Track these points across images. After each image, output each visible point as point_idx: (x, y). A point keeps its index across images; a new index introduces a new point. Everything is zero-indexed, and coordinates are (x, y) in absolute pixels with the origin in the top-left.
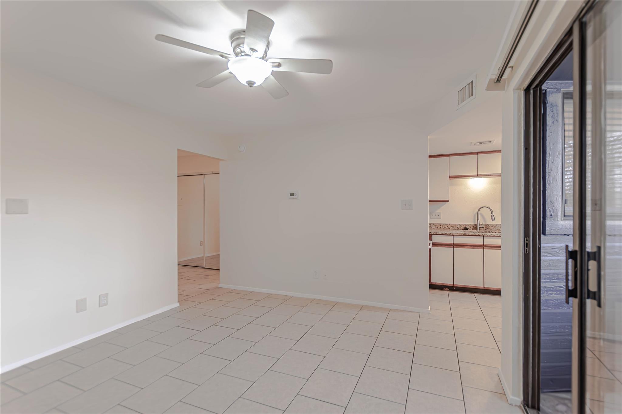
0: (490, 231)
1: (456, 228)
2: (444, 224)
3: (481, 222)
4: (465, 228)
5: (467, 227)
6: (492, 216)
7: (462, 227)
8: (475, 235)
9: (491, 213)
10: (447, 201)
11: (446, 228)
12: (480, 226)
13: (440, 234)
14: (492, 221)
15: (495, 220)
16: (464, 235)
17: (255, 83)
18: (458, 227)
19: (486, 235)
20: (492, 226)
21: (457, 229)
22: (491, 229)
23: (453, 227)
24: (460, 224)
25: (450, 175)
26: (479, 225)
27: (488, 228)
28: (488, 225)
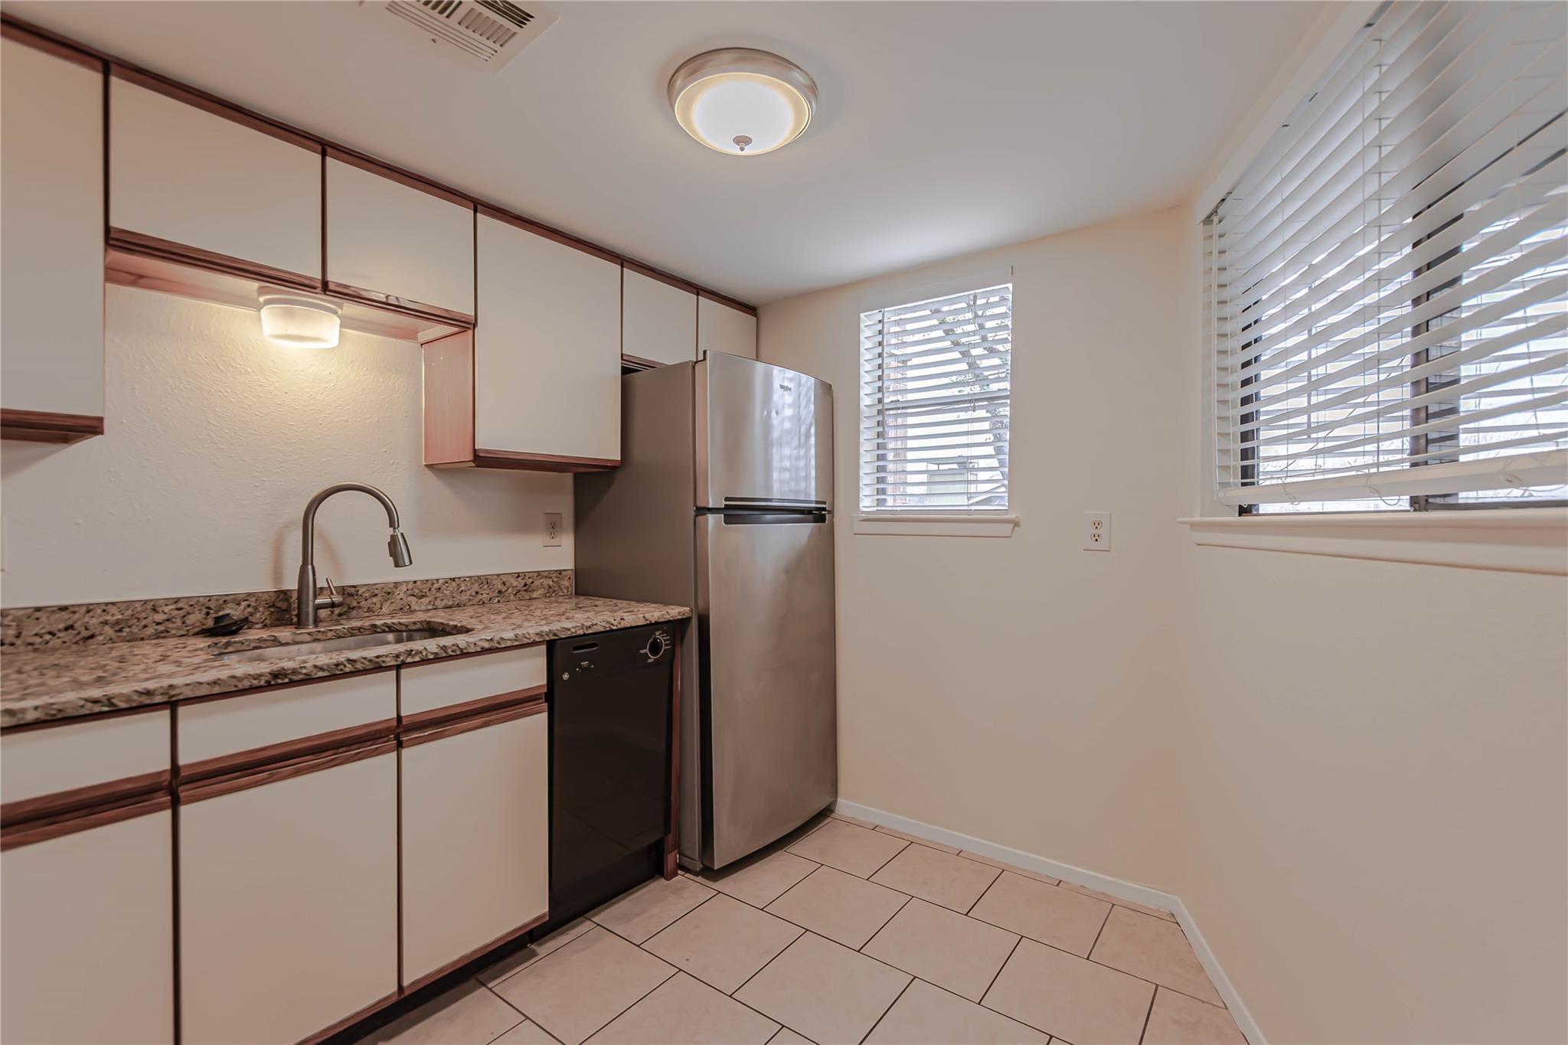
0: (378, 623)
1: (150, 631)
2: (38, 609)
3: (324, 574)
4: (217, 620)
5: (236, 613)
6: (393, 538)
7: (192, 619)
8: (349, 668)
9: (392, 524)
10: (91, 427)
11: (55, 642)
12: (318, 601)
13: (31, 716)
14: (397, 565)
15: (411, 563)
16: (269, 686)
18: (160, 617)
19: (417, 659)
20: (376, 595)
21: (158, 636)
22: (369, 610)
23: (119, 626)
24: (177, 601)
25: (113, 223)
26: (315, 597)
27: (355, 604)
28: (352, 590)
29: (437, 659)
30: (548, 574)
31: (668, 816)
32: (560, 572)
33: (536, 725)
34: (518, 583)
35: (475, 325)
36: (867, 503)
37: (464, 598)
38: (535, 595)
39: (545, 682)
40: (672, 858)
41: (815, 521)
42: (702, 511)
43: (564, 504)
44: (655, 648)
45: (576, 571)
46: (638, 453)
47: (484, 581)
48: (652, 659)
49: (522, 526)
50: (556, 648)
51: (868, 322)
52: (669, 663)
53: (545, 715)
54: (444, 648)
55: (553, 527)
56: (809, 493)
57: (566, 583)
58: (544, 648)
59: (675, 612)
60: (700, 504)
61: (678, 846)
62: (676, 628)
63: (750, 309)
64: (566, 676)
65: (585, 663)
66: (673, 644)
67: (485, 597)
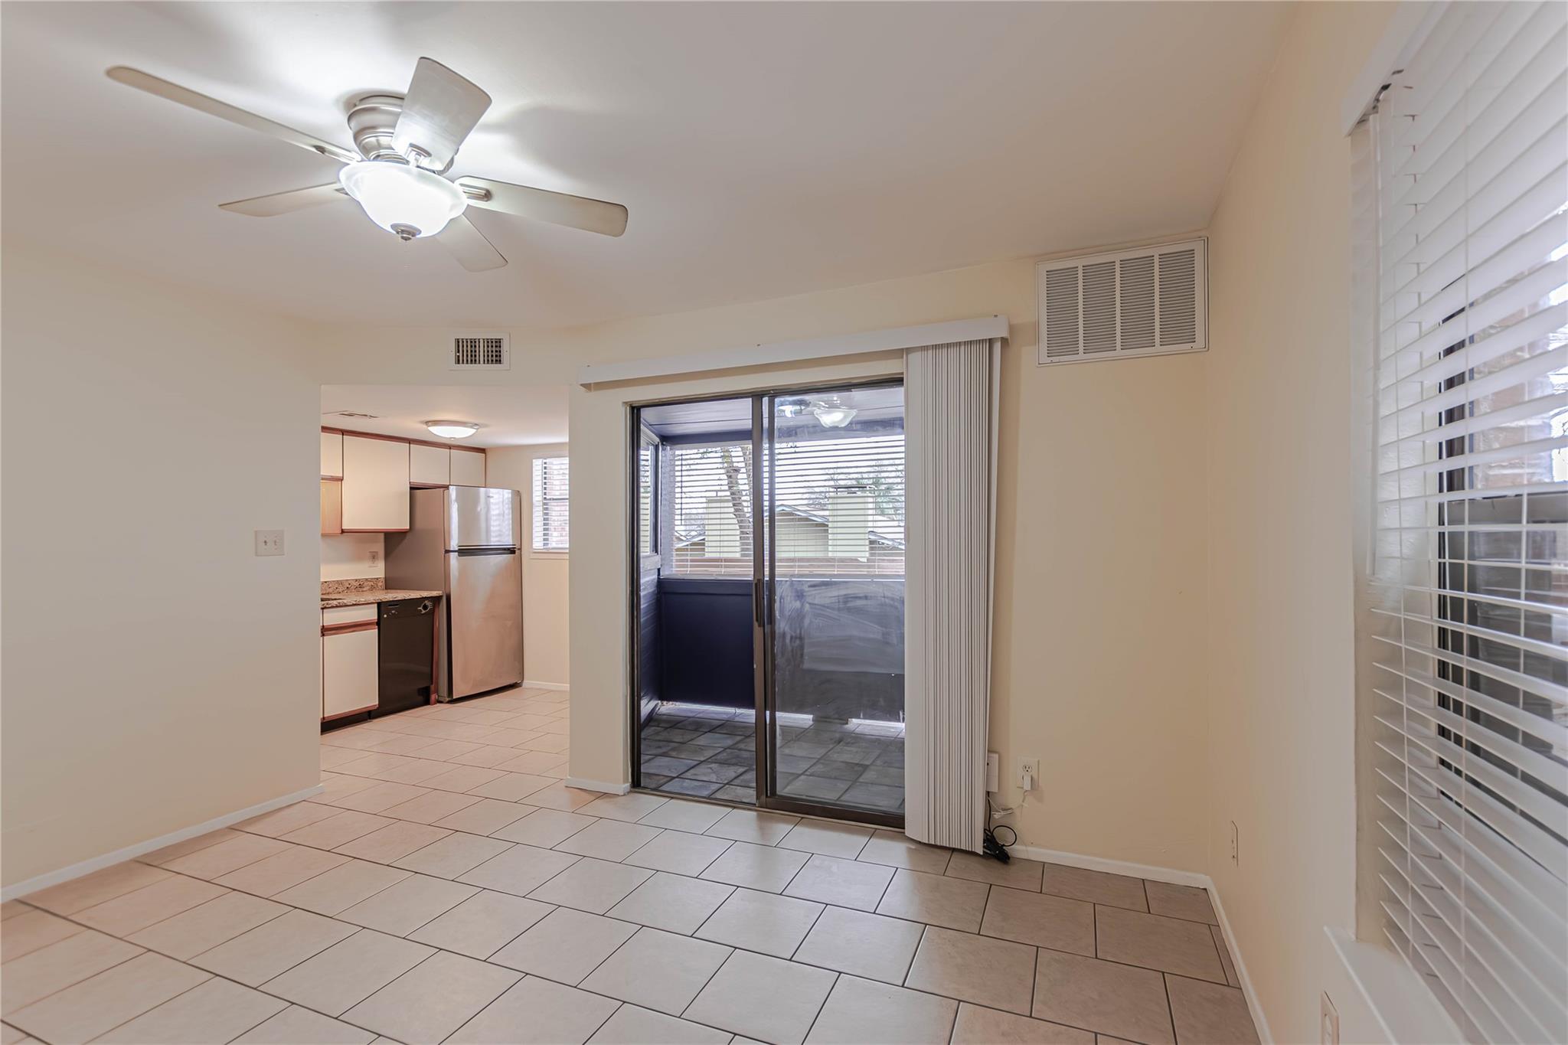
17: (420, 232)
29: (337, 607)
30: (371, 580)
31: (431, 677)
32: (377, 579)
33: (374, 633)
34: (357, 584)
35: (342, 480)
36: (538, 544)
37: (331, 590)
38: (364, 589)
39: (376, 618)
40: (433, 697)
41: (511, 553)
42: (447, 551)
43: (380, 548)
44: (425, 607)
45: (386, 579)
46: (418, 525)
47: (340, 583)
48: (423, 612)
49: (358, 558)
50: (380, 605)
51: (537, 464)
52: (432, 613)
53: (377, 630)
54: (339, 603)
55: (374, 557)
56: (508, 541)
57: (380, 584)
58: (376, 605)
59: (435, 593)
60: (447, 549)
61: (437, 691)
62: (436, 600)
63: (482, 450)
64: (385, 616)
65: (393, 612)
66: (434, 606)
67: (340, 590)
